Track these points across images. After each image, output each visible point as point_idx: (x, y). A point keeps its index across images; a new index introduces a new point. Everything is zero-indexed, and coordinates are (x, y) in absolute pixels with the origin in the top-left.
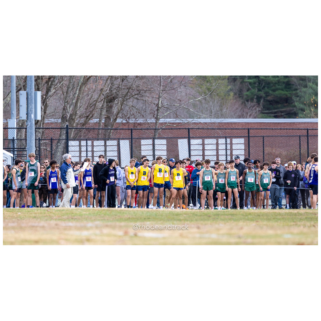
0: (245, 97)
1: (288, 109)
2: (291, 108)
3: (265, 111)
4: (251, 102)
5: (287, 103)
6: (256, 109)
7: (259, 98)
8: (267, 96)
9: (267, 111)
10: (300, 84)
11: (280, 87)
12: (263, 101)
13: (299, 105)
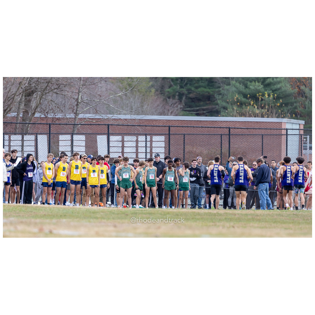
0: (167, 93)
1: (210, 107)
2: (214, 106)
3: (187, 109)
4: (173, 99)
5: (209, 100)
6: (177, 106)
7: (181, 95)
8: (189, 93)
9: (189, 109)
10: (223, 82)
11: (203, 84)
12: (185, 98)
13: (222, 103)
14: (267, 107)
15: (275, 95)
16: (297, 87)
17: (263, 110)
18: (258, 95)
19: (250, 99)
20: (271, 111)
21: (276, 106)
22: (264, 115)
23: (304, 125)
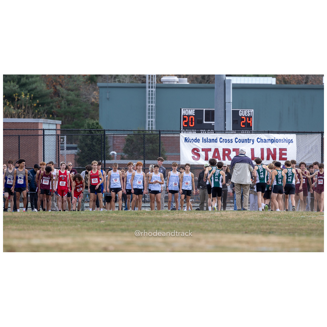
14: (23, 107)
15: (31, 96)
16: (53, 87)
17: (19, 110)
18: (14, 95)
19: (6, 100)
20: (28, 111)
21: (33, 107)
23: (61, 125)
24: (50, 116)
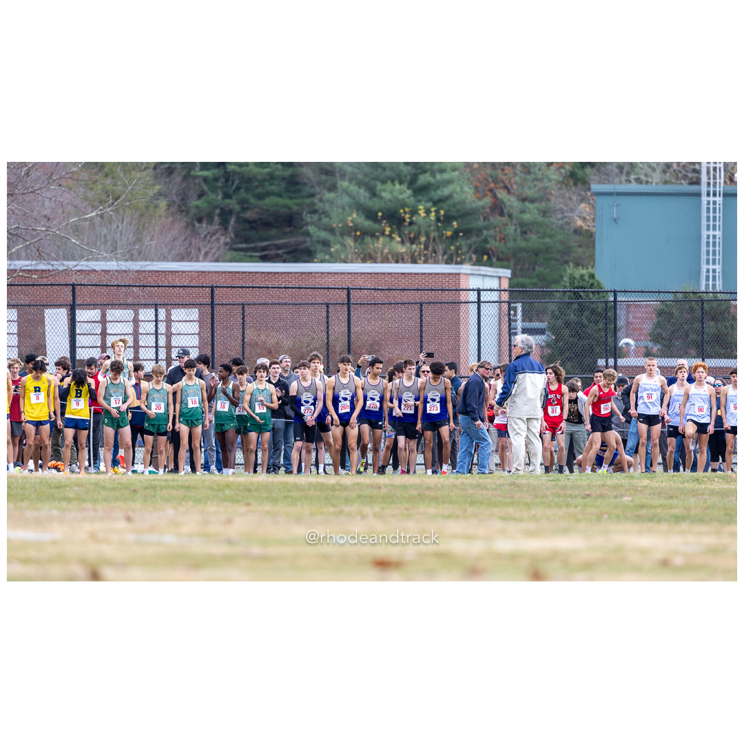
0: (193, 211)
1: (292, 240)
2: (301, 239)
3: (240, 246)
4: (208, 224)
5: (290, 226)
6: (218, 240)
7: (225, 215)
8: (244, 209)
9: (244, 246)
10: (320, 183)
11: (273, 188)
12: (236, 222)
13: (318, 233)
14: (423, 239)
15: (440, 213)
16: (489, 193)
17: (414, 246)
18: (402, 211)
19: (385, 221)
20: (433, 247)
21: (444, 238)
22: (418, 258)
23: (510, 279)
24: (483, 258)
